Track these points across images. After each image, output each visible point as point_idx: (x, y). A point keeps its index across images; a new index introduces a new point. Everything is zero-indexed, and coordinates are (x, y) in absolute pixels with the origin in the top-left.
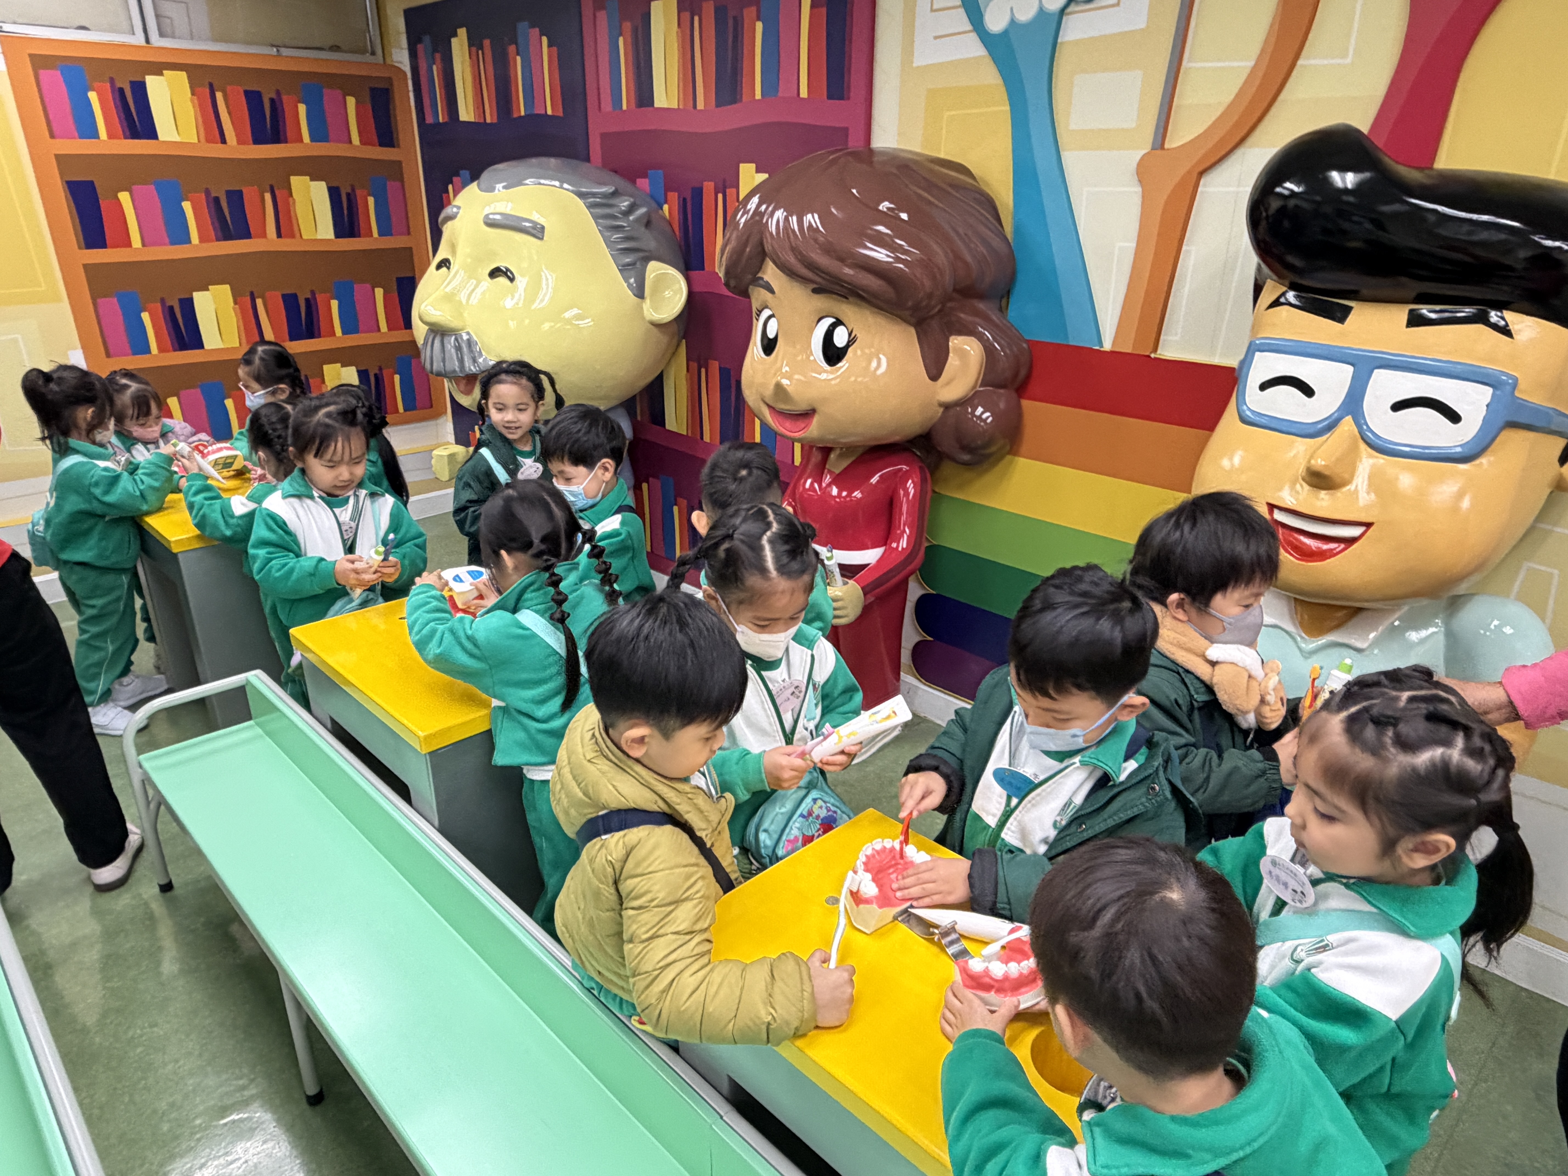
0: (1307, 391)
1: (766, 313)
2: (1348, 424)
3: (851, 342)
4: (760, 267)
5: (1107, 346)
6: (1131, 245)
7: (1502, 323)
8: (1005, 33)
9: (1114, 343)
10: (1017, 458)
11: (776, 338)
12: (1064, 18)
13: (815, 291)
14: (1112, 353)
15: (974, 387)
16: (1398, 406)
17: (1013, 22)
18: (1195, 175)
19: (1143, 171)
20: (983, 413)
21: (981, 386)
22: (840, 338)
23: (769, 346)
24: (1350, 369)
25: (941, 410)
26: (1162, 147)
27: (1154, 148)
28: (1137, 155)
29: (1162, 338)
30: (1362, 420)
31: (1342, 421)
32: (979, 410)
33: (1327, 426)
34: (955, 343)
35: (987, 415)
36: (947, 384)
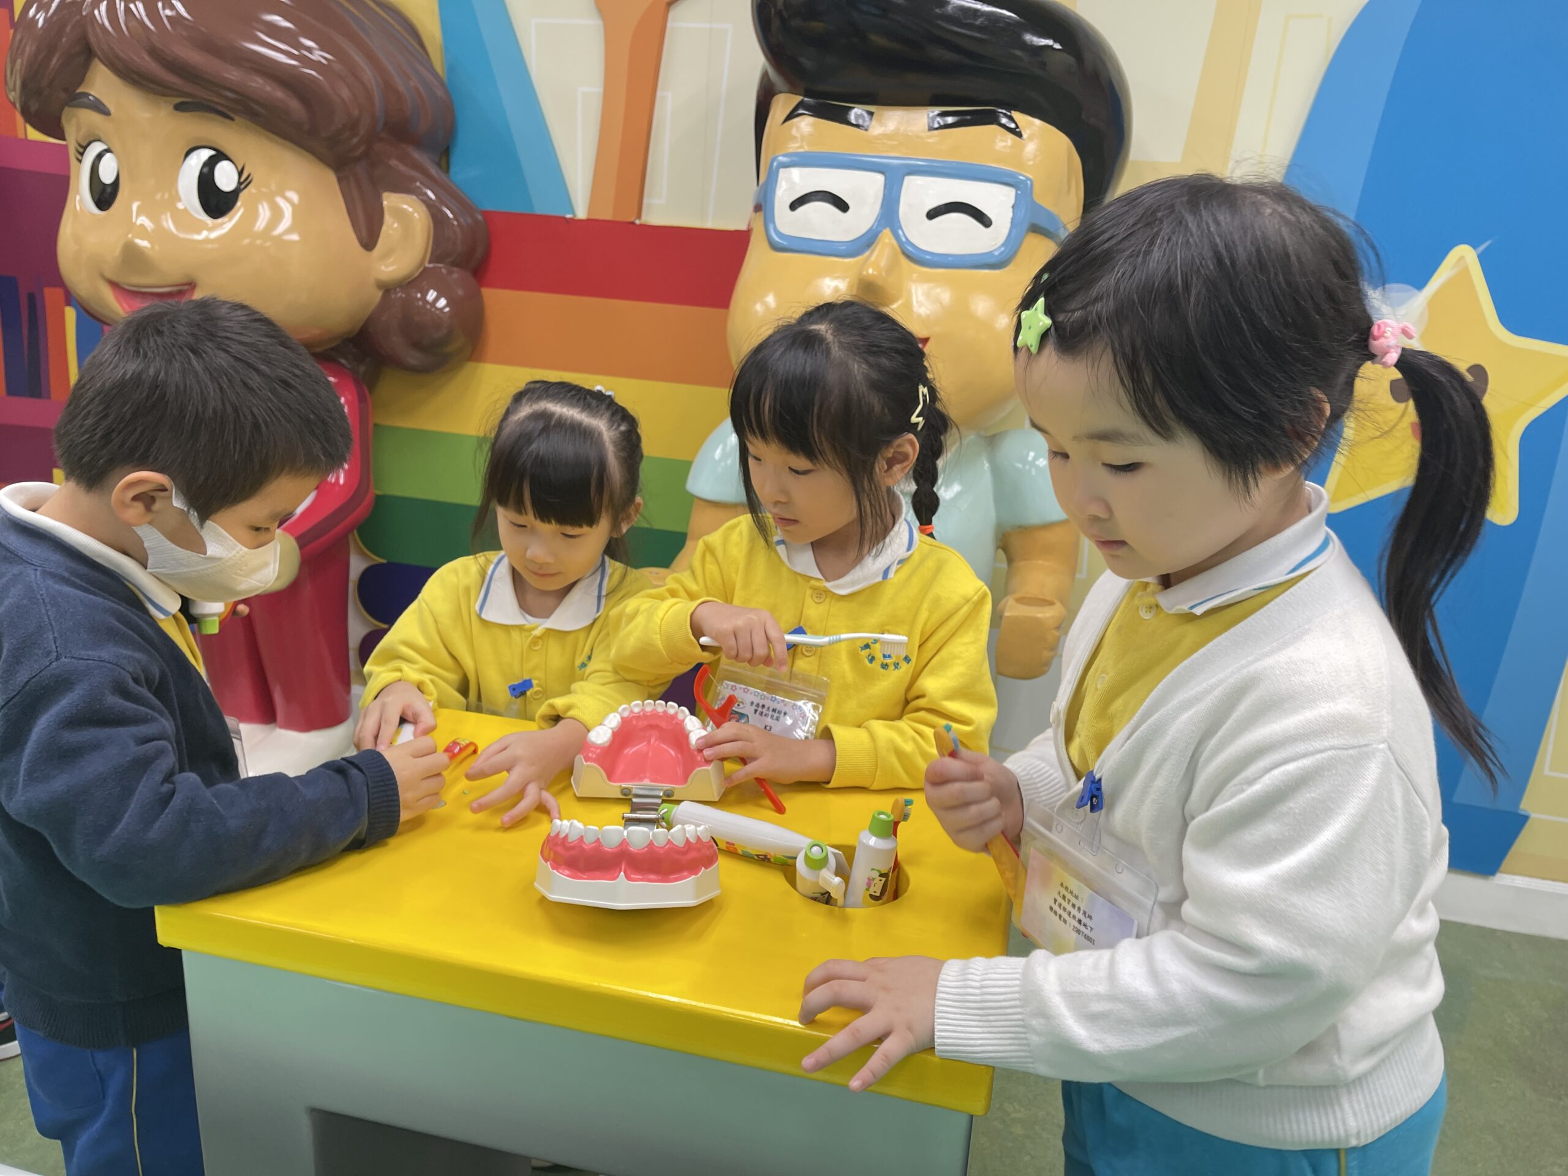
0: (842, 205)
1: (96, 148)
2: (886, 236)
3: (244, 183)
4: (81, 74)
5: (581, 213)
6: (597, 90)
7: (1013, 126)
9: (591, 207)
10: (481, 365)
11: (116, 184)
13: (178, 107)
14: (588, 221)
15: (422, 262)
16: (932, 214)
18: (664, 7)
20: (436, 299)
21: (430, 262)
22: (226, 177)
23: (105, 196)
24: (880, 178)
25: (379, 294)
29: (645, 201)
30: (900, 232)
31: (880, 235)
32: (431, 295)
33: (866, 242)
34: (390, 200)
35: (442, 302)
36: (385, 256)
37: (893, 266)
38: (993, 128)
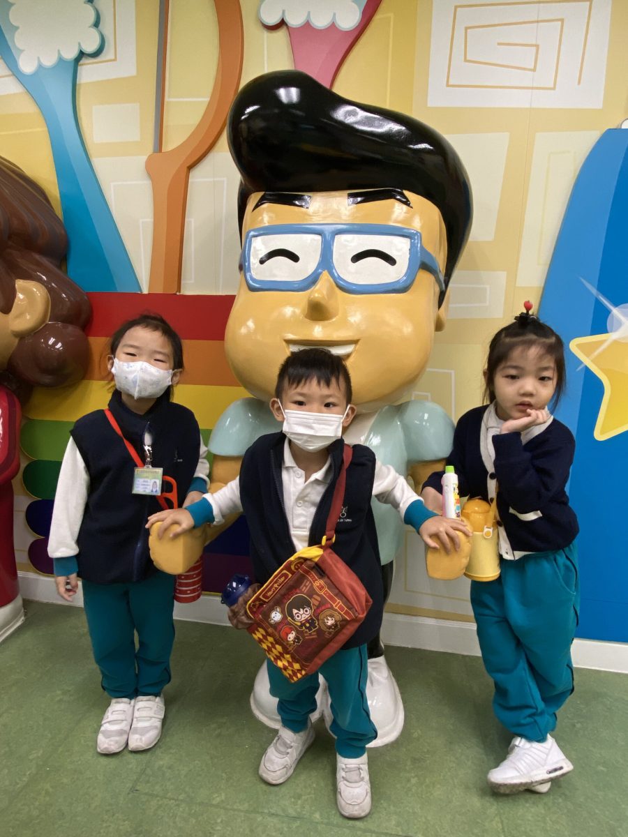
0: (294, 257)
2: (325, 275)
5: (145, 291)
6: (149, 220)
7: (404, 199)
8: (36, 74)
9: (150, 288)
10: (91, 382)
12: (79, 68)
14: (149, 294)
15: (43, 321)
16: (358, 257)
17: (40, 66)
18: (185, 169)
19: (151, 169)
20: (55, 343)
21: (50, 321)
24: (319, 238)
25: (16, 341)
26: (160, 150)
27: (155, 152)
28: (144, 158)
29: (182, 282)
30: (334, 271)
31: (321, 276)
32: (52, 341)
33: (313, 280)
34: (19, 283)
35: (59, 345)
36: (18, 316)
37: (331, 294)
38: (392, 201)
